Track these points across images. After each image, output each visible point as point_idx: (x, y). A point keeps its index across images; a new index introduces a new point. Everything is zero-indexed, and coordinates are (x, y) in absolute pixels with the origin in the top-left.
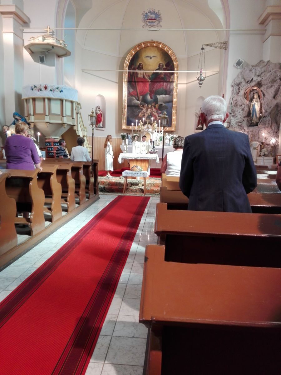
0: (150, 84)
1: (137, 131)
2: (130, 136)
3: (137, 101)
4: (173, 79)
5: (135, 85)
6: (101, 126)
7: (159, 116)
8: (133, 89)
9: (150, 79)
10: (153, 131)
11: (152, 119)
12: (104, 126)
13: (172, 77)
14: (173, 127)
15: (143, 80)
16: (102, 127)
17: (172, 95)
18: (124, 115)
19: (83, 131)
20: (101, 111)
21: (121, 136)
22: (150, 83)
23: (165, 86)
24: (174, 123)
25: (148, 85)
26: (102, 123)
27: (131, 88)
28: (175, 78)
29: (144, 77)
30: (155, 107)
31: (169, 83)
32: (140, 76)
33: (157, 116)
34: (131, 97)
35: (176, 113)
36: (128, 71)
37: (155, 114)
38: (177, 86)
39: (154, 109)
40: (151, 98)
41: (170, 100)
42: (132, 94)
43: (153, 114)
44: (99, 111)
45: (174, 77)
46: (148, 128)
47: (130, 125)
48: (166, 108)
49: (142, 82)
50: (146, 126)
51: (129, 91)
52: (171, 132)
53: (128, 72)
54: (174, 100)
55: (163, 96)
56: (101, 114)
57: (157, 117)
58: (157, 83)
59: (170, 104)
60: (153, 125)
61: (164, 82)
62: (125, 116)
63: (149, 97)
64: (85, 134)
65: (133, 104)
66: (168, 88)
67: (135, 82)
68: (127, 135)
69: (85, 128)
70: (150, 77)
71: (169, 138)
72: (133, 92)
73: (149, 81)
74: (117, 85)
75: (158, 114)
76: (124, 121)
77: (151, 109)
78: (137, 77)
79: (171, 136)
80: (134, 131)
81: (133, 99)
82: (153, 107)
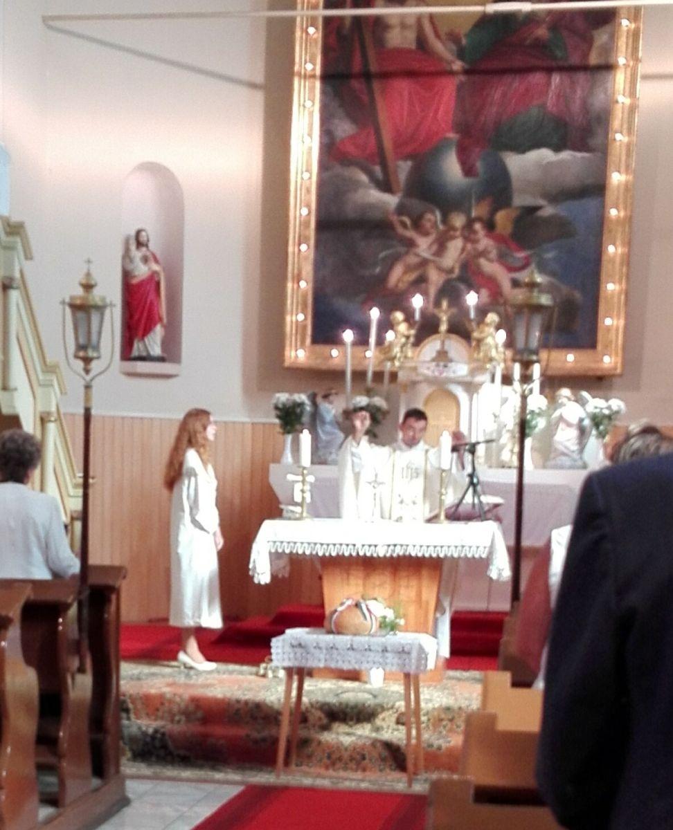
0: (460, 88)
1: (378, 376)
2: (331, 410)
3: (376, 196)
4: (609, 49)
5: (365, 98)
6: (156, 350)
7: (516, 284)
8: (354, 119)
9: (461, 54)
10: (479, 378)
11: (472, 299)
12: (171, 352)
13: (601, 37)
14: (606, 347)
15: (416, 66)
16: (161, 359)
17: (603, 152)
18: (298, 278)
19: (39, 391)
20: (156, 261)
21: (277, 408)
22: (462, 78)
23: (558, 96)
24: (611, 322)
25: (449, 90)
26: (158, 332)
27: (340, 112)
28: (622, 43)
29: (421, 42)
30: (490, 226)
31: (581, 77)
32: (397, 39)
33: (504, 279)
34: (338, 169)
35: (627, 260)
36: (323, 12)
37: (490, 267)
38: (632, 93)
39: (485, 242)
40: (468, 171)
41: (589, 181)
42: (351, 149)
43: (479, 272)
44: (145, 260)
45: (613, 37)
46: (442, 357)
47: (336, 341)
48: (562, 229)
49: (411, 74)
50: (432, 347)
51: (326, 132)
52: (596, 382)
53: (328, 21)
54: (617, 179)
55: (545, 155)
56: (153, 281)
57: (506, 285)
58: (507, 79)
59: (590, 203)
60: (479, 341)
61: (549, 70)
62: (301, 286)
63: (452, 169)
64: (54, 409)
65: (350, 212)
66: (576, 107)
67: (367, 76)
68: (315, 404)
69: (50, 369)
70: (464, 41)
71: (581, 420)
72: (352, 138)
73: (458, 65)
74: (259, 98)
75: (511, 269)
76: (297, 318)
77: (467, 239)
78: (380, 42)
79: (596, 404)
80: (359, 375)
81: (356, 185)
82: (478, 226)
